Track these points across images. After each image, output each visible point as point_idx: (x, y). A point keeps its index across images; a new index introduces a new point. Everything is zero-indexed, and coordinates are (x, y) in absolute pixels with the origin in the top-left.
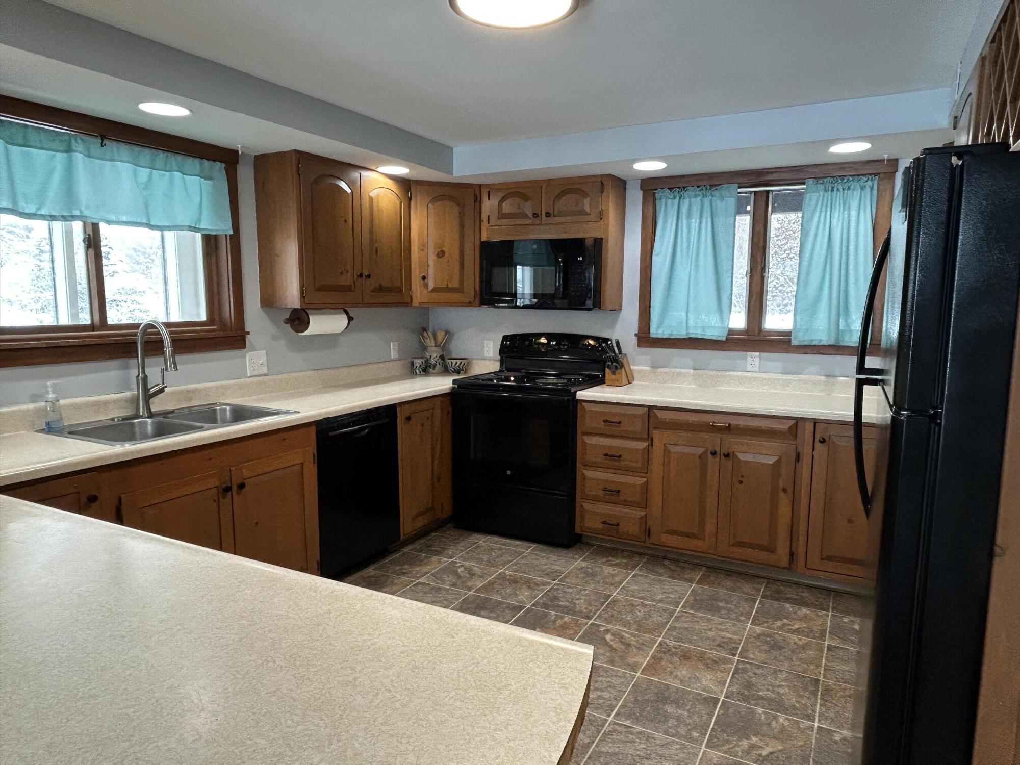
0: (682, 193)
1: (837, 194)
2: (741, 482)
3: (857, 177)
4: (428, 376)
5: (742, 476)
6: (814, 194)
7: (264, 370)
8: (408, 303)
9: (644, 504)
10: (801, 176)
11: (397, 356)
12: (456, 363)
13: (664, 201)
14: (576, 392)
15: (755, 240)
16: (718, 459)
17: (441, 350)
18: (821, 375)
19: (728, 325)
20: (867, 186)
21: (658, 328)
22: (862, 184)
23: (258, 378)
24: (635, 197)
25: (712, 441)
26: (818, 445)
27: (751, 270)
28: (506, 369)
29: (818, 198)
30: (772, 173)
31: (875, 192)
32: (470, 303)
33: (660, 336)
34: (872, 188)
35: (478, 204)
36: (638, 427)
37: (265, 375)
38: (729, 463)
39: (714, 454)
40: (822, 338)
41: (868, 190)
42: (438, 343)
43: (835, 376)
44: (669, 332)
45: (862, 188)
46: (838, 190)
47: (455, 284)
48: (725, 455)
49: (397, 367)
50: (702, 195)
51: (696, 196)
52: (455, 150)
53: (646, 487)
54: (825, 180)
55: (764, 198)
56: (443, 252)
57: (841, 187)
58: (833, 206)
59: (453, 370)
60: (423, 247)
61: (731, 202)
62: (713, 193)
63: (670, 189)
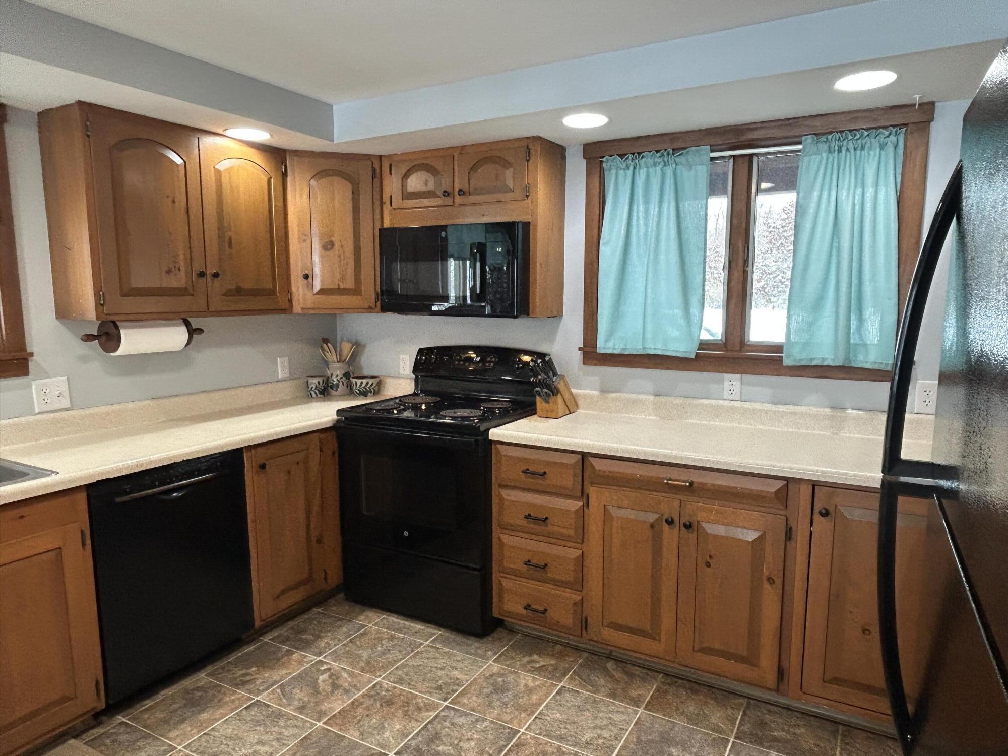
0: (637, 161)
1: (846, 155)
2: (708, 565)
3: (875, 131)
4: (329, 400)
5: (710, 557)
6: (813, 157)
7: (66, 403)
8: (287, 309)
9: (579, 583)
10: (796, 131)
11: (288, 375)
12: (362, 383)
13: (614, 172)
14: (489, 430)
15: (735, 222)
16: (676, 531)
17: (346, 366)
18: (825, 407)
19: (699, 336)
20: (889, 143)
21: (607, 341)
22: (882, 140)
23: (52, 415)
24: (576, 168)
25: (670, 505)
26: (817, 517)
27: (730, 262)
28: (422, 391)
29: (820, 162)
30: (756, 129)
31: (901, 151)
32: (370, 308)
33: (610, 351)
34: (896, 147)
35: (377, 180)
36: (568, 481)
37: (67, 410)
38: (692, 536)
39: (670, 522)
40: (826, 357)
41: (890, 149)
42: (343, 358)
43: (844, 409)
44: (622, 346)
45: (882, 147)
46: (848, 150)
47: (349, 284)
48: (685, 525)
49: (287, 389)
50: (663, 163)
51: (655, 165)
52: (334, 107)
53: (581, 561)
54: (830, 137)
55: (746, 165)
56: (332, 244)
57: (851, 146)
58: (841, 171)
59: (358, 392)
60: (306, 236)
61: (702, 172)
62: (677, 160)
63: (621, 156)
